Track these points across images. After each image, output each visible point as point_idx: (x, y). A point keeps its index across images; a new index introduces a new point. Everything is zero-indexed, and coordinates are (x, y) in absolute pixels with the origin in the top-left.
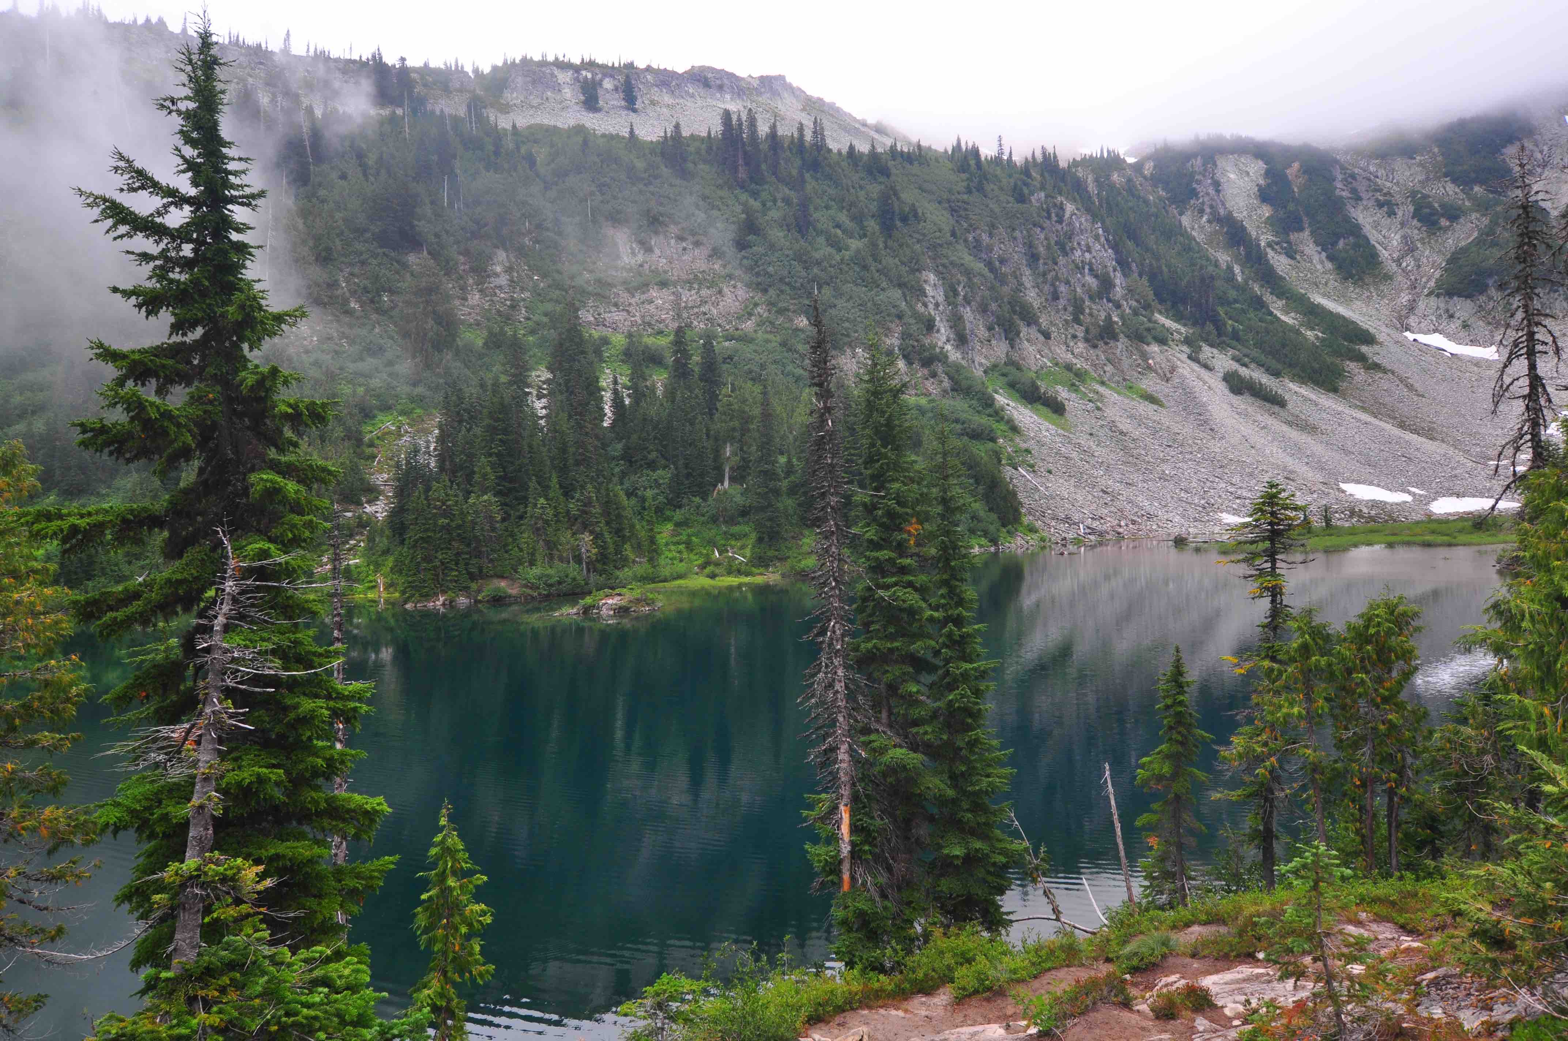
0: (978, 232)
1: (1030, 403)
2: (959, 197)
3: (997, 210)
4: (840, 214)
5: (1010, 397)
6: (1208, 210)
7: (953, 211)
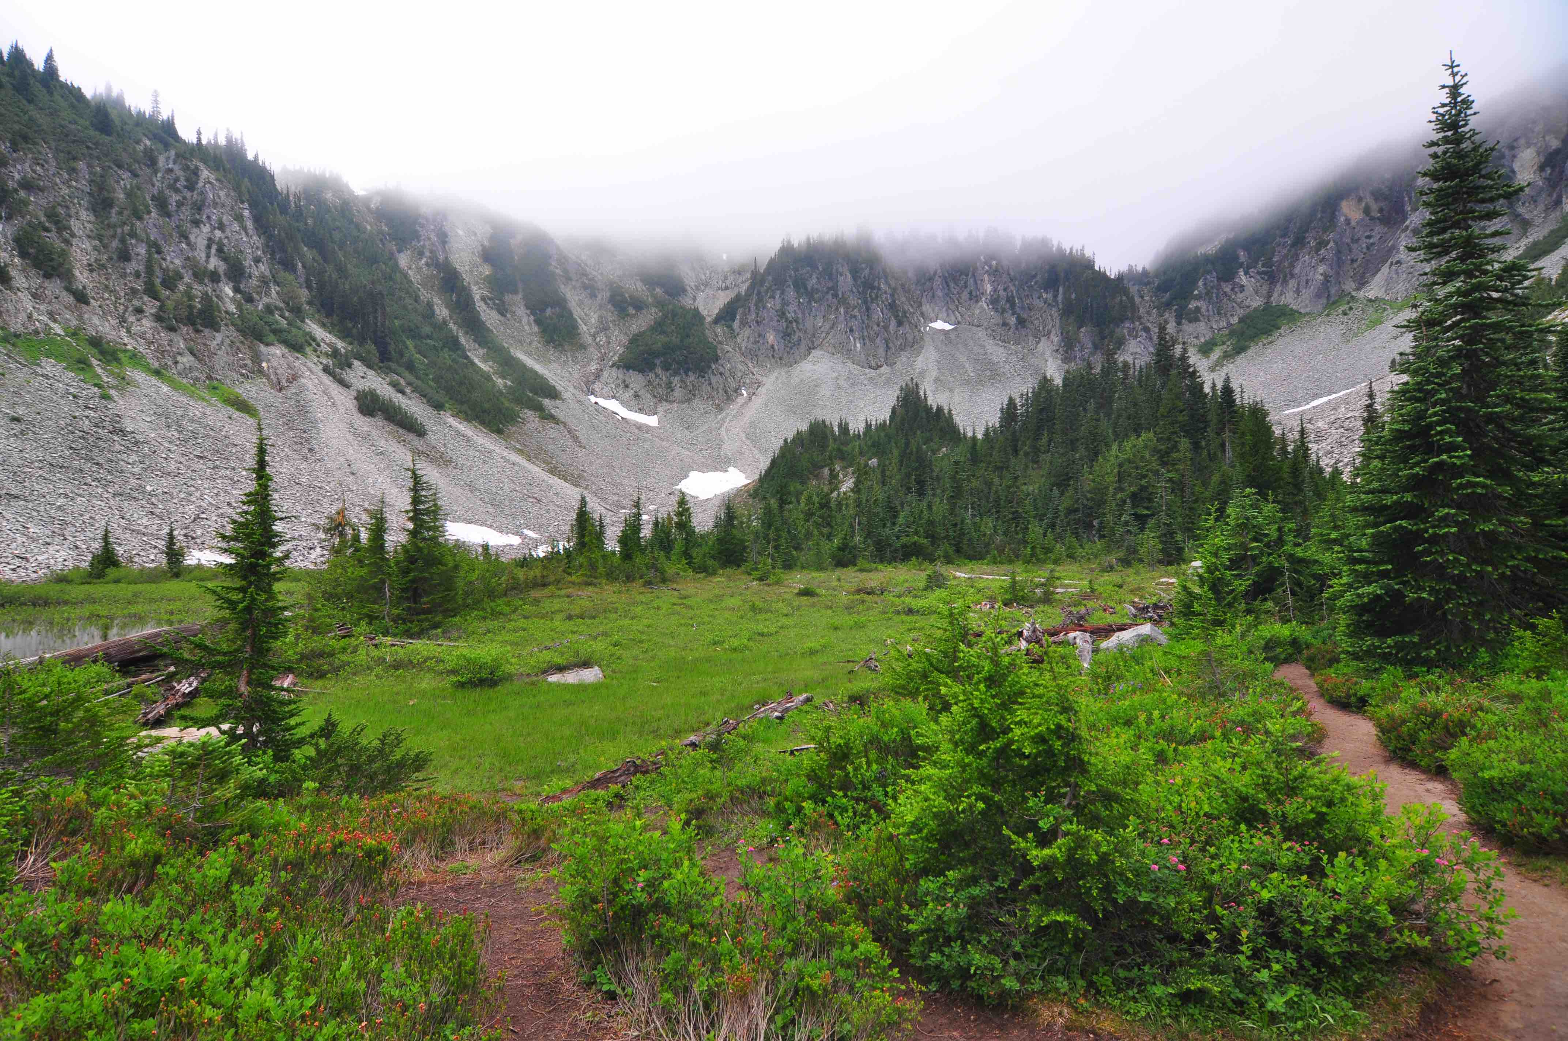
6: (427, 254)
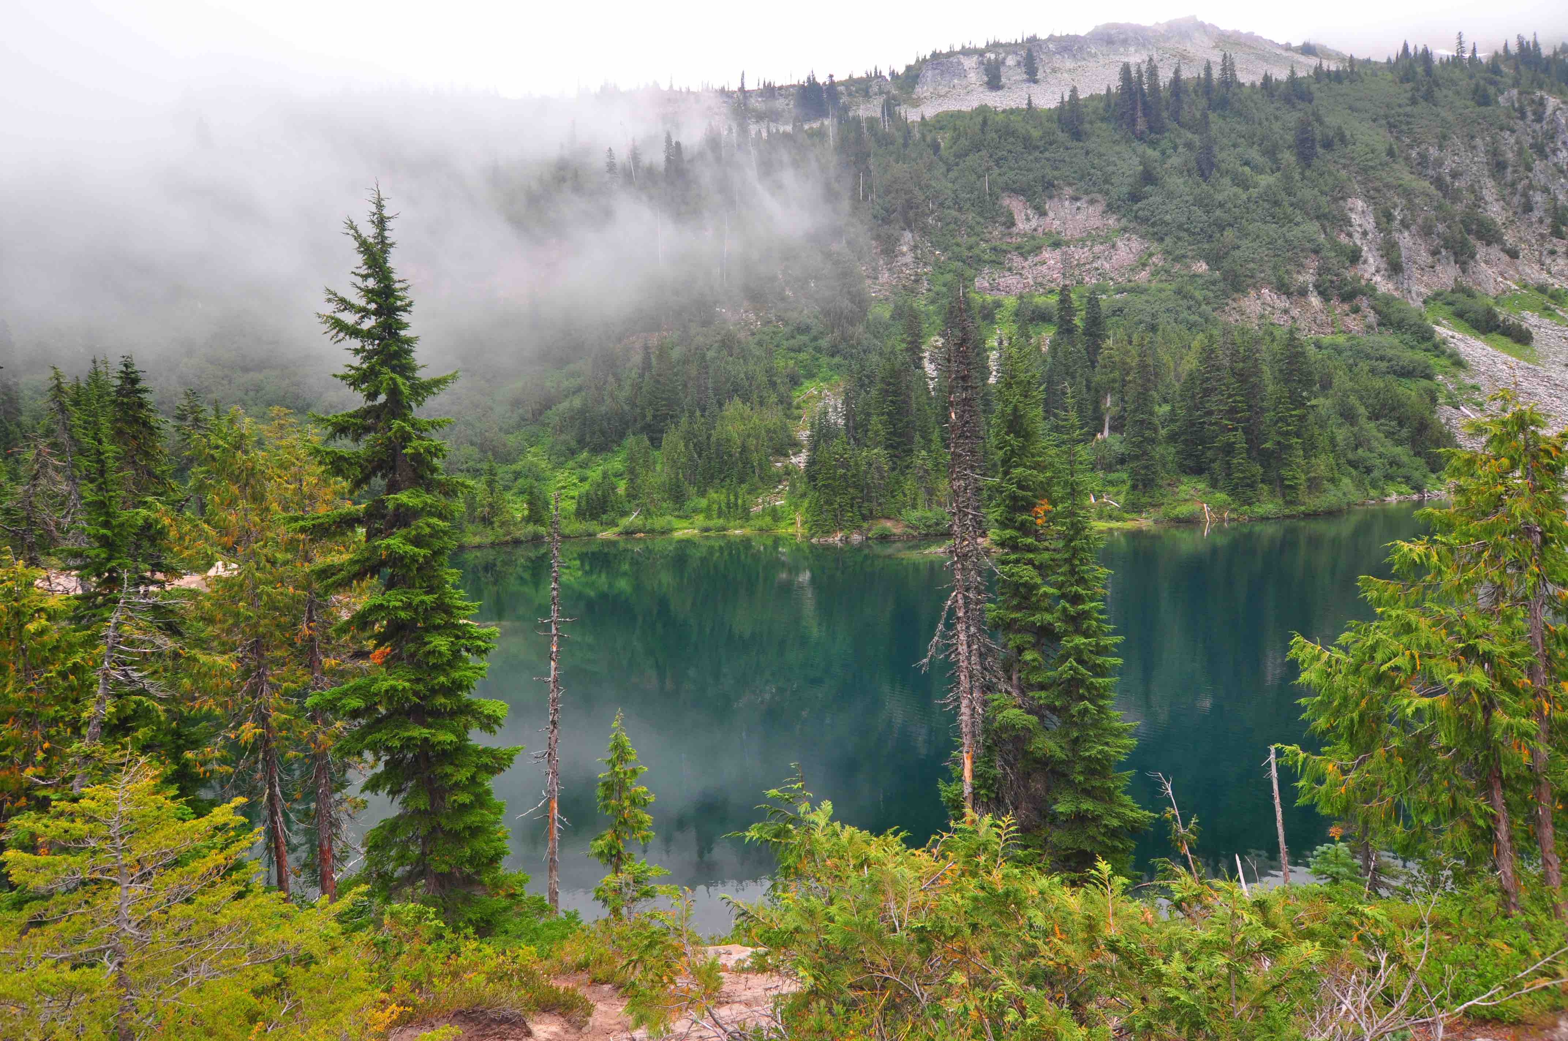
0: (1423, 146)
1: (1484, 333)
2: (1401, 110)
3: (1450, 118)
4: (1250, 151)
5: (1456, 327)
7: (1391, 126)
